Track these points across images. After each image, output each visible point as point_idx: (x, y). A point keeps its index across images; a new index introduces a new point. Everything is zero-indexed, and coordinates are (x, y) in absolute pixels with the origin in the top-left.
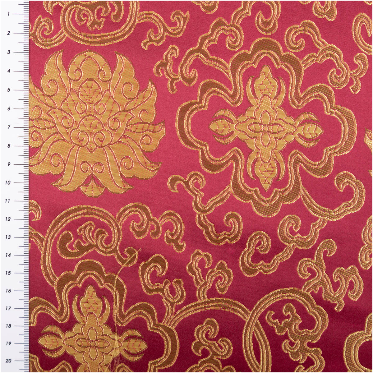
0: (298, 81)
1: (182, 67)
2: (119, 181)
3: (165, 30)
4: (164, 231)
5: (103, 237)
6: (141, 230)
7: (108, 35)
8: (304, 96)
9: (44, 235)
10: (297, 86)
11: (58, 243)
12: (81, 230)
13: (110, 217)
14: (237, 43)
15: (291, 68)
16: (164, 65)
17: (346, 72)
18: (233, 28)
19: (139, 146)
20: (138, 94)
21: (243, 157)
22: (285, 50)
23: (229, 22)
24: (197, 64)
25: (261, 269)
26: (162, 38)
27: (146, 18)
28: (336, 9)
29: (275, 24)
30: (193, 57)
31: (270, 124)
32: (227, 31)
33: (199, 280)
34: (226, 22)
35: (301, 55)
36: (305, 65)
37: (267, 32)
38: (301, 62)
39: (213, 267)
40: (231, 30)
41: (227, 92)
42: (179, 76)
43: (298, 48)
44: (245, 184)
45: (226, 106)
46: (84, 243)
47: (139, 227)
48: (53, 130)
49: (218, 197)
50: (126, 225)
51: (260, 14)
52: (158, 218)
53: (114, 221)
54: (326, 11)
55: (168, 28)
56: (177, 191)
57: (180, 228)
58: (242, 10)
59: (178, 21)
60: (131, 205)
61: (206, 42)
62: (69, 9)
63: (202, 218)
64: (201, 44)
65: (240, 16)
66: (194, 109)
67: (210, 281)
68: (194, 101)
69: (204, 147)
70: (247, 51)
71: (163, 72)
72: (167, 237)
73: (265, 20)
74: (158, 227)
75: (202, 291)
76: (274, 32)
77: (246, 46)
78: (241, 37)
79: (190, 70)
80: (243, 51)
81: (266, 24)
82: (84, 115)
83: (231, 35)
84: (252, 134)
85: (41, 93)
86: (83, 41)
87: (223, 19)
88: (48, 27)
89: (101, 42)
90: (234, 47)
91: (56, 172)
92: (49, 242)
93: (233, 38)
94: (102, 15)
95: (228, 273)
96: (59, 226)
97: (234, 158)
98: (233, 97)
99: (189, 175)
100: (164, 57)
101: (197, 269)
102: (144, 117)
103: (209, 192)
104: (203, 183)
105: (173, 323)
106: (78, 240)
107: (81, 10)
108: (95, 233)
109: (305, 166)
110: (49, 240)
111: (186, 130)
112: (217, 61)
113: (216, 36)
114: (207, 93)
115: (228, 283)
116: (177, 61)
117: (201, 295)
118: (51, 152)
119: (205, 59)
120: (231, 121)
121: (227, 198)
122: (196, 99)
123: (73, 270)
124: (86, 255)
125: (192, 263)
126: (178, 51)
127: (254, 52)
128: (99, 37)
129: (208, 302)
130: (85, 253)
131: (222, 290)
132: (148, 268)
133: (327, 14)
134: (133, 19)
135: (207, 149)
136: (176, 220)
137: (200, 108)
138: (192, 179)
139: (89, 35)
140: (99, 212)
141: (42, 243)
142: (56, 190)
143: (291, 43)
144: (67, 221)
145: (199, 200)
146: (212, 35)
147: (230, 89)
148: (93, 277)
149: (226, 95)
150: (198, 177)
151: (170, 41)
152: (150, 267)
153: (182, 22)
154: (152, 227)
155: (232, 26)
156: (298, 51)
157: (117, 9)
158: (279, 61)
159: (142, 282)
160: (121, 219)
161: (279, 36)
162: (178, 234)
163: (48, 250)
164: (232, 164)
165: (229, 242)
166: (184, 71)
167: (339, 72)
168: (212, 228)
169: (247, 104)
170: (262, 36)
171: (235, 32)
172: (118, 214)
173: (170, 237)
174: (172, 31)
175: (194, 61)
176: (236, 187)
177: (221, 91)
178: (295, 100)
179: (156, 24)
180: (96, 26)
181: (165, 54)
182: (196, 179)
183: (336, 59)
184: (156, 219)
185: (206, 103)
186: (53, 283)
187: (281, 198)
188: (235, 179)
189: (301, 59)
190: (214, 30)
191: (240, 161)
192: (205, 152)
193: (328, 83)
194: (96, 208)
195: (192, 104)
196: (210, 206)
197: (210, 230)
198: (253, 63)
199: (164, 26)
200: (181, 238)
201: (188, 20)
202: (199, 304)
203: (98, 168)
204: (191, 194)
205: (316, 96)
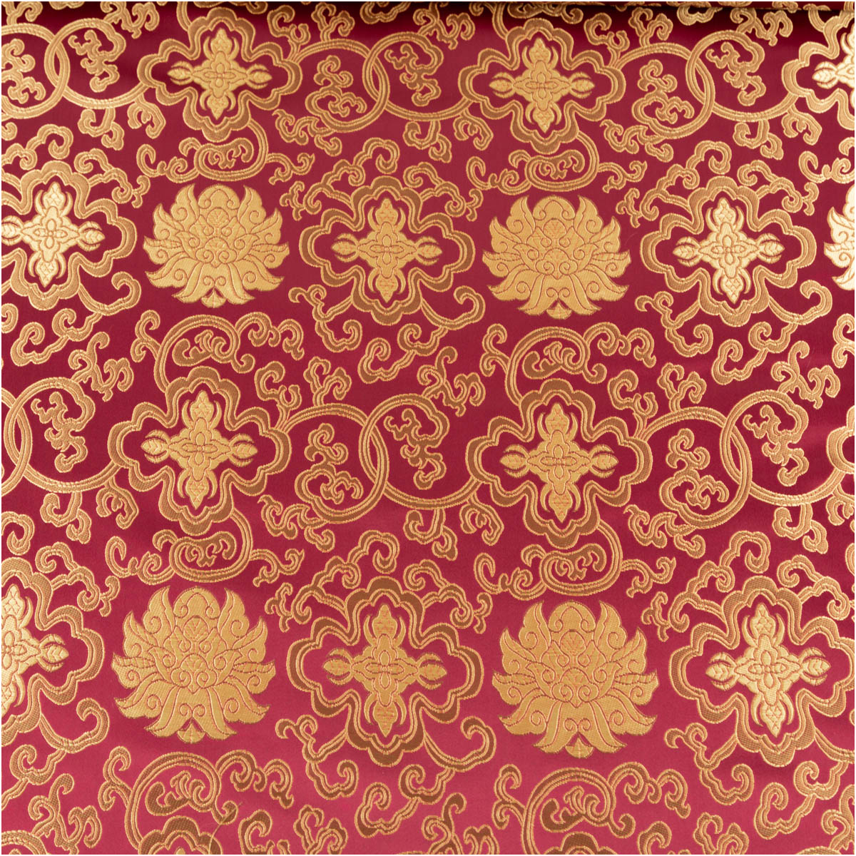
0: (419, 620)
1: (295, 605)
2: (221, 725)
3: (279, 567)
4: (269, 782)
5: (200, 789)
6: (244, 781)
7: (218, 572)
8: (426, 636)
9: (132, 787)
10: (418, 625)
11: (147, 796)
12: (174, 781)
13: (209, 766)
14: (354, 582)
15: (411, 607)
16: (277, 602)
17: (470, 612)
18: (350, 567)
19: (246, 687)
20: (248, 632)
21: (360, 699)
22: (404, 588)
23: (345, 560)
24: (311, 602)
25: (380, 828)
26: (275, 576)
27: (259, 556)
28: (456, 549)
29: (393, 563)
30: (307, 595)
31: (389, 665)
32: (343, 569)
33: (308, 842)
34: (342, 561)
35: (421, 594)
36: (426, 603)
37: (385, 570)
38: (421, 601)
39: (325, 825)
40: (348, 569)
41: (342, 630)
42: (292, 613)
43: (419, 587)
44: (362, 730)
45: (341, 645)
46: (177, 796)
47: (242, 778)
48: (153, 669)
49: (331, 744)
50: (226, 775)
51: (378, 553)
52: (263, 767)
53: (213, 770)
54: (447, 551)
55: (281, 565)
56: (286, 737)
57: (288, 779)
58: (360, 549)
59: (292, 559)
60: (233, 752)
61: (321, 581)
62: (179, 546)
63: (313, 768)
64: (316, 582)
65: (356, 554)
66: (307, 648)
68: (307, 639)
69: (317, 689)
70: (364, 589)
71: (274, 609)
72: (273, 790)
73: (383, 559)
74: (263, 779)
76: (393, 570)
77: (364, 585)
78: (358, 576)
79: (304, 608)
80: (359, 590)
81: (385, 563)
82: (187, 653)
83: (348, 574)
84: (371, 676)
85: (143, 630)
86: (192, 577)
87: (339, 558)
88: (155, 563)
89: (210, 579)
90: (351, 585)
91: (150, 715)
92: (136, 796)
93: (350, 576)
94: (213, 552)
96: (149, 776)
97: (350, 701)
98: (350, 635)
99: (299, 719)
100: (276, 595)
102: (252, 656)
103: (321, 738)
104: (315, 729)
106: (170, 792)
107: (191, 548)
108: (191, 785)
109: (429, 710)
110: (137, 792)
111: (298, 670)
112: (333, 599)
113: (332, 574)
114: (322, 631)
115: (342, 845)
116: (290, 599)
118: (147, 693)
119: (320, 597)
120: (346, 661)
121: (342, 745)
122: (309, 636)
123: (161, 829)
124: (180, 810)
126: (292, 588)
127: (371, 591)
128: (209, 574)
130: (178, 809)
132: (250, 827)
133: (448, 553)
134: (246, 556)
135: (320, 690)
136: (284, 770)
137: (314, 646)
138: (303, 724)
139: (197, 571)
140: (197, 760)
141: (129, 795)
142: (150, 736)
143: (410, 581)
144: (159, 770)
145: (310, 747)
146: (328, 572)
147: (346, 627)
148: (185, 838)
149: (342, 633)
150: (310, 721)
151: (283, 578)
152: (251, 825)
153: (297, 560)
154: (256, 778)
155: (348, 564)
156: (418, 590)
157: (229, 547)
158: (399, 599)
159: (241, 843)
160: (221, 769)
161: (398, 574)
162: (285, 787)
163: (134, 805)
164: (347, 707)
165: (343, 796)
166: (297, 609)
167: (461, 612)
168: (324, 779)
169: (363, 643)
170: (379, 574)
171: (352, 571)
172: (218, 762)
173: (277, 790)
174: (286, 569)
175: (309, 598)
176: (352, 732)
177: (336, 630)
178: (416, 640)
179: (269, 562)
180: (206, 563)
181: (278, 591)
182: (308, 723)
183: (459, 599)
184: (261, 769)
185: (319, 642)
186: (137, 844)
187: (403, 746)
188: (351, 723)
189: (421, 597)
190: (330, 567)
191: (356, 704)
192: (318, 694)
193: (450, 623)
194: (194, 755)
195: (305, 643)
196: (322, 753)
197: (322, 781)
198: (371, 601)
199: (278, 564)
200: (288, 791)
201: (303, 559)
203: (199, 710)
204: (301, 740)
205: (437, 636)
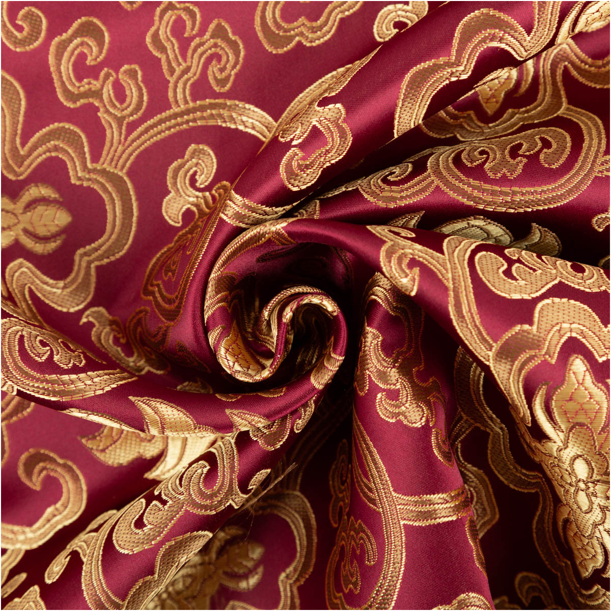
67: (196, 64)
75: (180, 85)
95: (234, 45)
101: (169, 39)
105: (121, 161)
117: (180, 96)
125: (158, 29)
129: (194, 110)
131: (222, 82)
202: (175, 116)
